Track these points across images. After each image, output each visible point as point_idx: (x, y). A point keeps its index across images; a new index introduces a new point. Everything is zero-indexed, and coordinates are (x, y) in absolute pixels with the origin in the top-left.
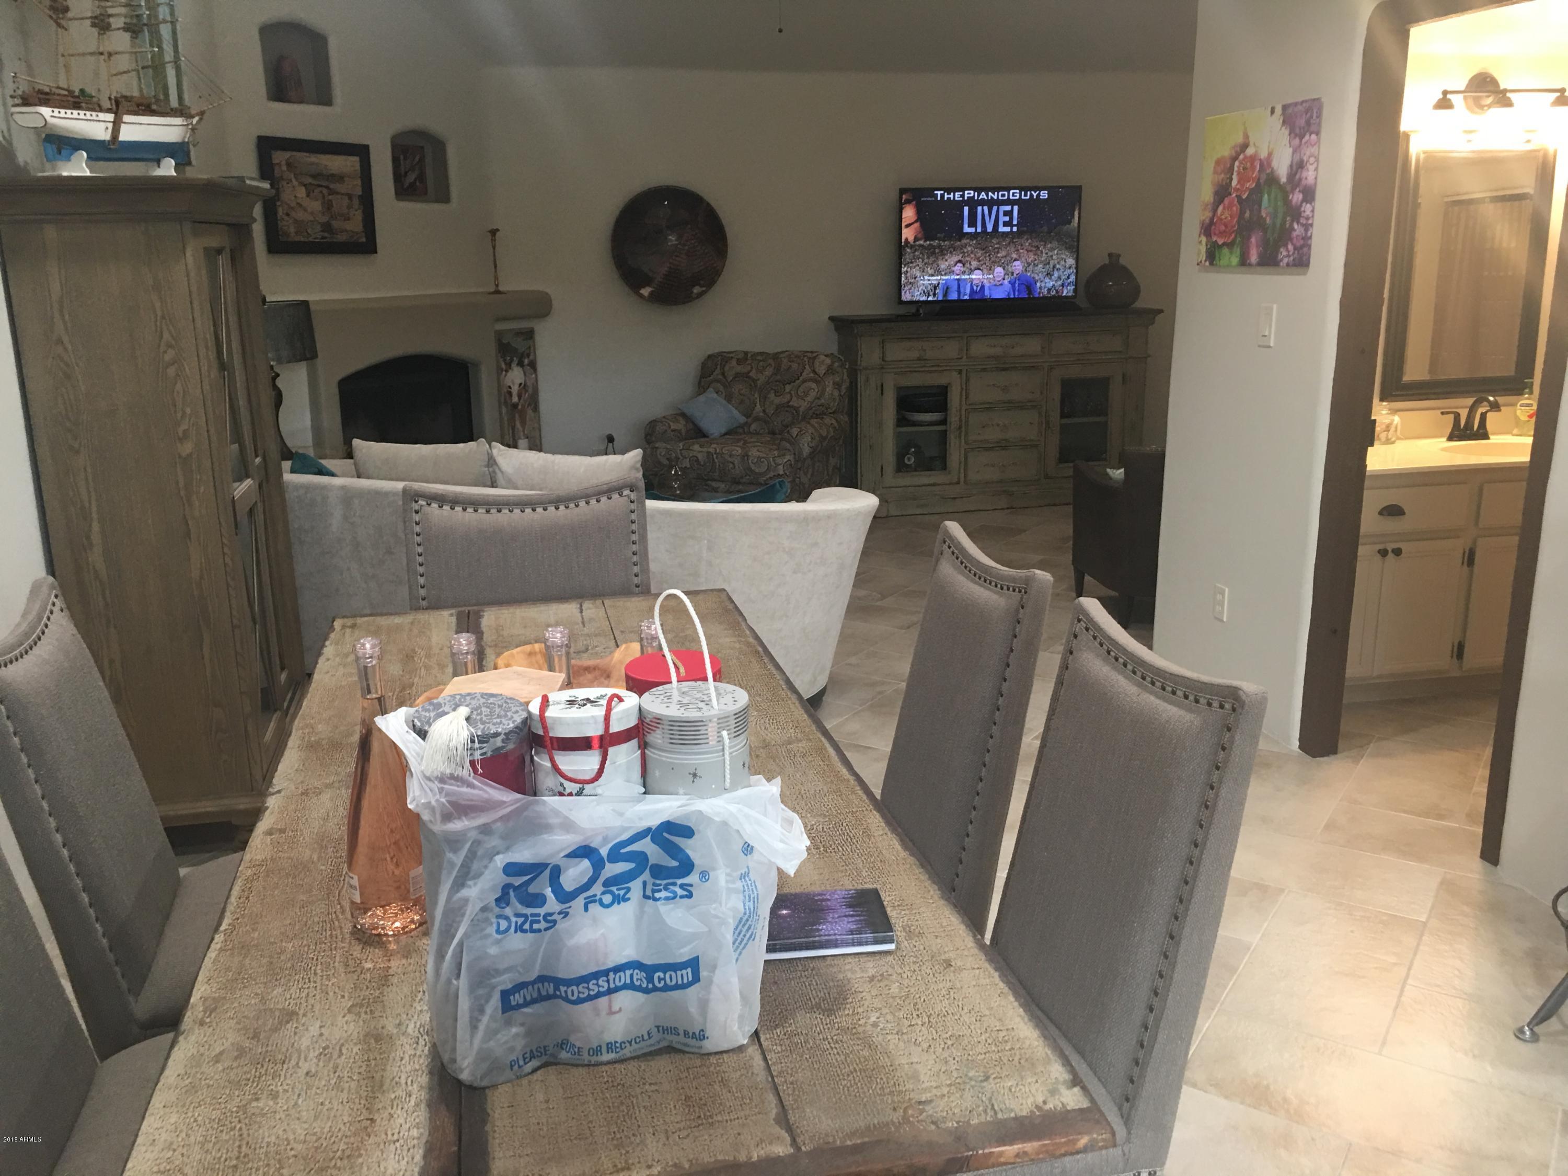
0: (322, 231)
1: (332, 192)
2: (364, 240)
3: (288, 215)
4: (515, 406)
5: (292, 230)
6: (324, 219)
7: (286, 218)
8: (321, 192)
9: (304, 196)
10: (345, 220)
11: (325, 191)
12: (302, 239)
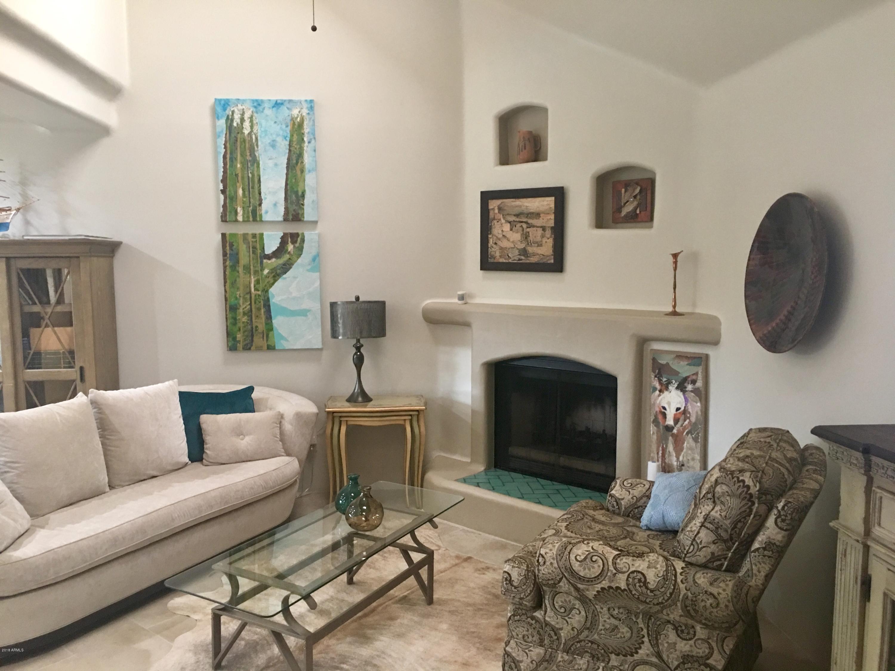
0: (519, 255)
1: (530, 226)
2: (552, 261)
3: (496, 244)
4: (669, 429)
5: (498, 254)
6: (522, 246)
7: (494, 246)
8: (522, 226)
9: (509, 229)
10: (538, 246)
11: (525, 226)
12: (504, 261)
